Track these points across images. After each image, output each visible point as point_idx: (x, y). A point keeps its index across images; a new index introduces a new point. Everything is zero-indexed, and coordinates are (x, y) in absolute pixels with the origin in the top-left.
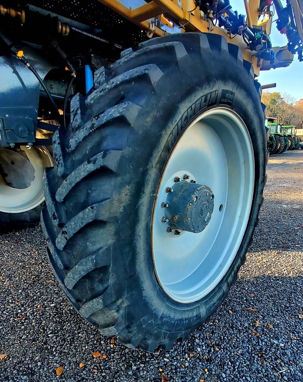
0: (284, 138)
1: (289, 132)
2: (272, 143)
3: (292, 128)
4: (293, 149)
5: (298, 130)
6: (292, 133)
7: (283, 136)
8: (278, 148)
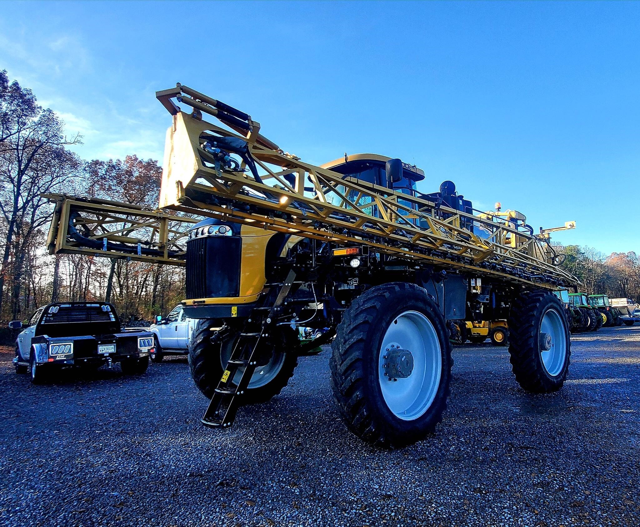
0: (594, 311)
1: (601, 303)
2: (580, 318)
3: (603, 297)
4: (613, 325)
5: (614, 300)
6: (605, 305)
7: (591, 309)
8: (589, 323)
